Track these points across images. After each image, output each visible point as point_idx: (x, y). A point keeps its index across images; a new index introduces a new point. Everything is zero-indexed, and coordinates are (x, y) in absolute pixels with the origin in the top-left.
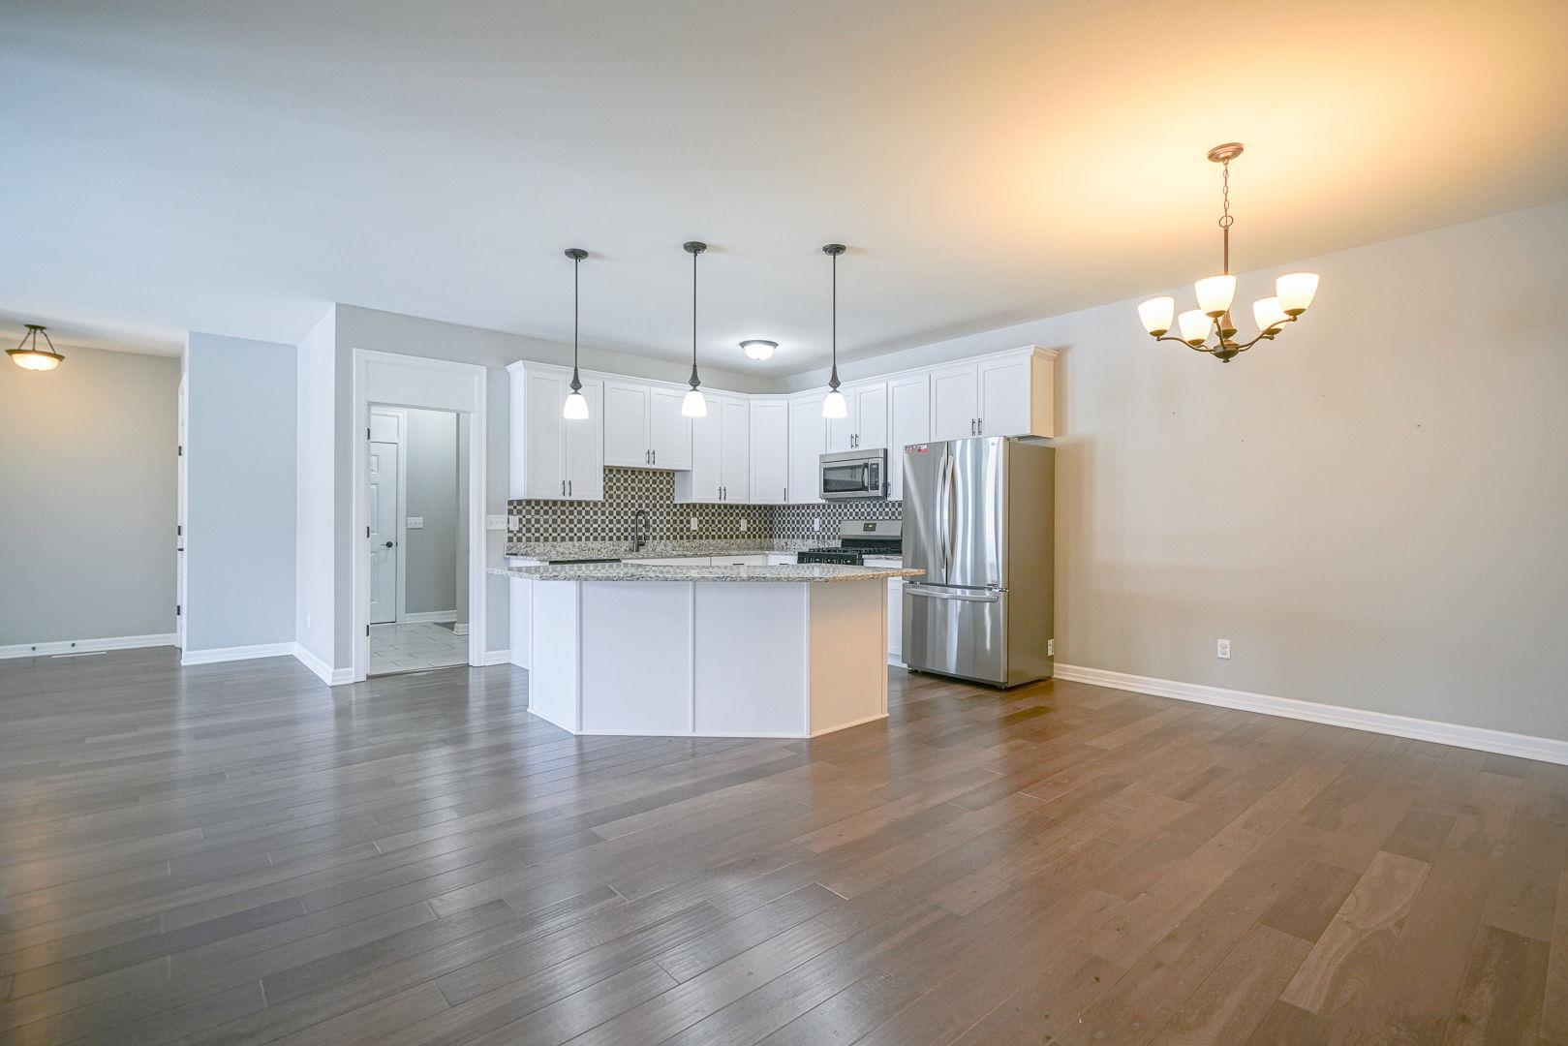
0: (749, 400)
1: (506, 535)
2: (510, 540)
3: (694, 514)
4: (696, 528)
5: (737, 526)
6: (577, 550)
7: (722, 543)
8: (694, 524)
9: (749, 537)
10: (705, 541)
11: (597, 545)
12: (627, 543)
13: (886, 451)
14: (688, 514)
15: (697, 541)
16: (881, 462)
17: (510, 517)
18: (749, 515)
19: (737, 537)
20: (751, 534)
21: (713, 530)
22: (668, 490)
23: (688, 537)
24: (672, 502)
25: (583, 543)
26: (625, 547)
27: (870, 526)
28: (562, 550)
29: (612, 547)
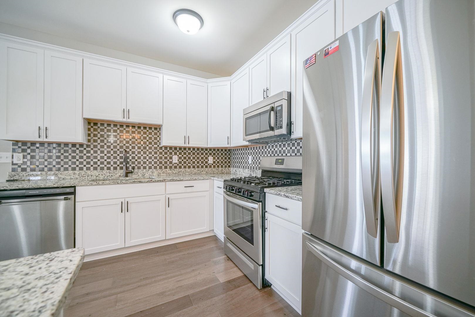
0: (207, 83)
1: (11, 167)
2: (13, 170)
3: (176, 154)
4: (177, 162)
5: (206, 160)
6: (77, 176)
7: (196, 170)
10: (183, 170)
11: (96, 173)
12: (122, 171)
13: (290, 95)
14: (171, 153)
15: (176, 171)
16: (285, 103)
17: (14, 154)
18: (214, 154)
19: (206, 167)
21: (189, 163)
22: (155, 139)
23: (171, 167)
24: (158, 146)
25: (83, 172)
26: (119, 174)
27: (280, 161)
28: (63, 177)
29: (108, 174)
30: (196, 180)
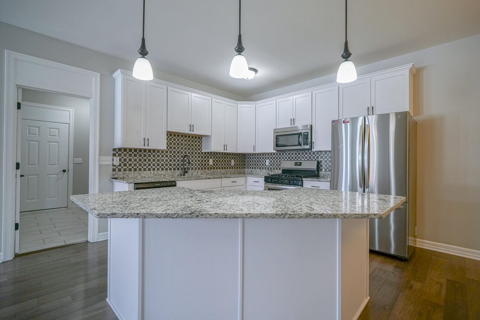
0: (236, 104)
1: (112, 168)
2: (114, 170)
3: (211, 158)
4: (212, 164)
5: (230, 163)
6: (152, 175)
7: (223, 171)
8: (211, 162)
9: (235, 168)
10: (215, 170)
11: (163, 172)
12: (179, 171)
13: (311, 126)
14: (208, 157)
15: (212, 170)
16: (309, 131)
17: (114, 158)
18: (235, 158)
19: (230, 168)
20: (236, 167)
21: (220, 165)
22: (199, 145)
23: (208, 168)
24: (201, 151)
25: (156, 172)
26: (178, 174)
27: (298, 163)
28: (144, 176)
29: (171, 174)
30: (238, 177)
